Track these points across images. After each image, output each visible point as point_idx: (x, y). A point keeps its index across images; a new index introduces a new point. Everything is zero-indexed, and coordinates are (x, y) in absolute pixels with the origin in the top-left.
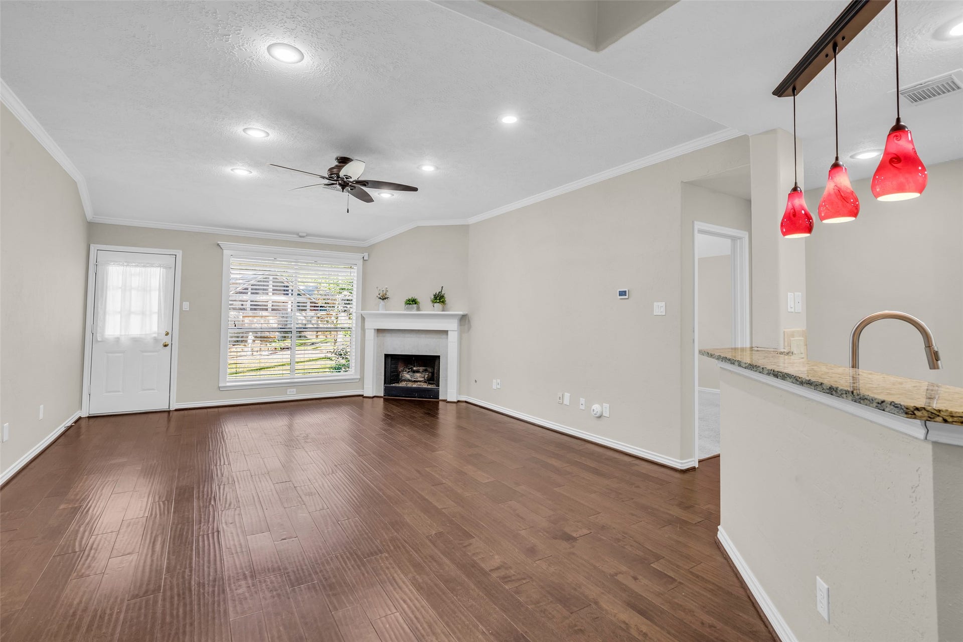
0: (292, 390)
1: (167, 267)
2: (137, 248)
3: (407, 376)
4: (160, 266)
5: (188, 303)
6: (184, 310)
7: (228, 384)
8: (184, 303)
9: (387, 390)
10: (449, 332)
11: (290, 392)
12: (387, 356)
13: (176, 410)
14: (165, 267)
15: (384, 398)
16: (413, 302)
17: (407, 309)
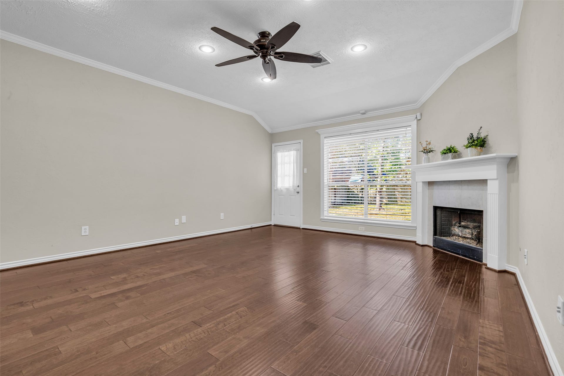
0: (362, 228)
1: (297, 150)
2: (287, 142)
3: (456, 230)
4: (294, 150)
5: (306, 169)
6: (305, 173)
7: (326, 218)
8: (305, 169)
9: (435, 241)
10: (488, 181)
11: (360, 229)
12: (436, 208)
13: (303, 229)
14: (296, 150)
15: (433, 249)
16: (450, 151)
17: (444, 159)
